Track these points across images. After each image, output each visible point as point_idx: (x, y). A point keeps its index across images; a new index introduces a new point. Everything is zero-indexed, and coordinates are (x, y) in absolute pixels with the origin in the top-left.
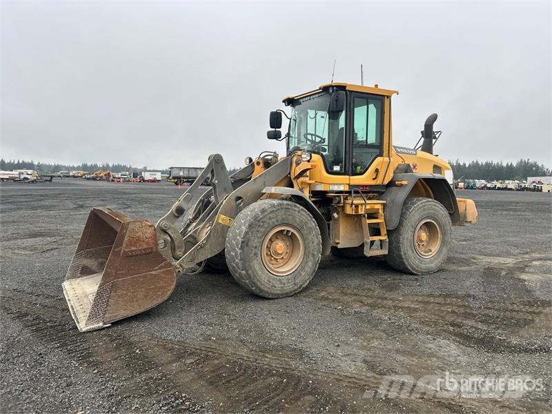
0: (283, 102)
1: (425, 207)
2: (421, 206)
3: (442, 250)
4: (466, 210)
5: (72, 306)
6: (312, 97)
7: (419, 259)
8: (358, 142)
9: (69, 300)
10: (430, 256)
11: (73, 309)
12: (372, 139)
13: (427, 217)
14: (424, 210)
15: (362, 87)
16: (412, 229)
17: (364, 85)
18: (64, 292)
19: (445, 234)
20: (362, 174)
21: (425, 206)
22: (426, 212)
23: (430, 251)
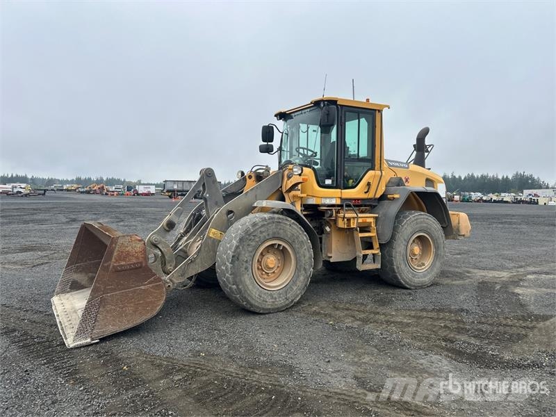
0: (276, 116)
1: (419, 220)
2: (413, 219)
3: (435, 264)
4: (459, 223)
5: (60, 322)
6: (303, 111)
7: (413, 274)
8: (350, 156)
9: (58, 316)
10: (423, 270)
11: (61, 325)
12: (364, 153)
13: (420, 231)
14: (417, 224)
15: (354, 101)
16: (404, 242)
17: (356, 99)
18: (53, 307)
19: (438, 247)
20: (353, 187)
21: (417, 219)
22: (418, 226)
23: (423, 264)
